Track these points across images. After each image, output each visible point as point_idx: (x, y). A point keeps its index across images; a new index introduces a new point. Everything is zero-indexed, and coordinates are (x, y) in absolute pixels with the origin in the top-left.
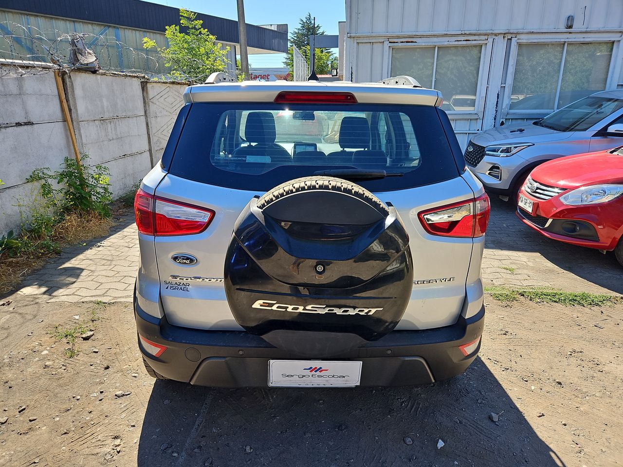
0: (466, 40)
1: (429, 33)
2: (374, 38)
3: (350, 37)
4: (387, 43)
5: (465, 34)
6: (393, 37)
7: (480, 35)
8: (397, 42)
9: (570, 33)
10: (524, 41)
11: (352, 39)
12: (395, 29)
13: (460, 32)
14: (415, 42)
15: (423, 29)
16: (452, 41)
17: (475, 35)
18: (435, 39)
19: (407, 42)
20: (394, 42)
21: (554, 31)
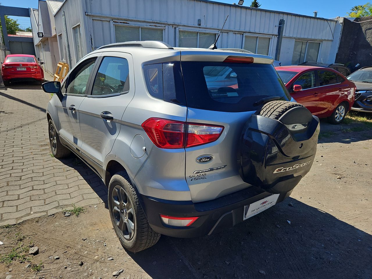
0: (155, 26)
1: (136, 19)
2: (104, 18)
3: (88, 15)
4: (111, 22)
5: (154, 22)
6: (115, 19)
7: (161, 24)
8: (118, 22)
9: (200, 28)
10: (182, 30)
11: (89, 17)
12: (115, 14)
13: (151, 21)
14: (128, 23)
15: (132, 16)
16: (148, 26)
17: (159, 23)
18: (139, 23)
19: (124, 23)
20: (116, 22)
21: (194, 26)
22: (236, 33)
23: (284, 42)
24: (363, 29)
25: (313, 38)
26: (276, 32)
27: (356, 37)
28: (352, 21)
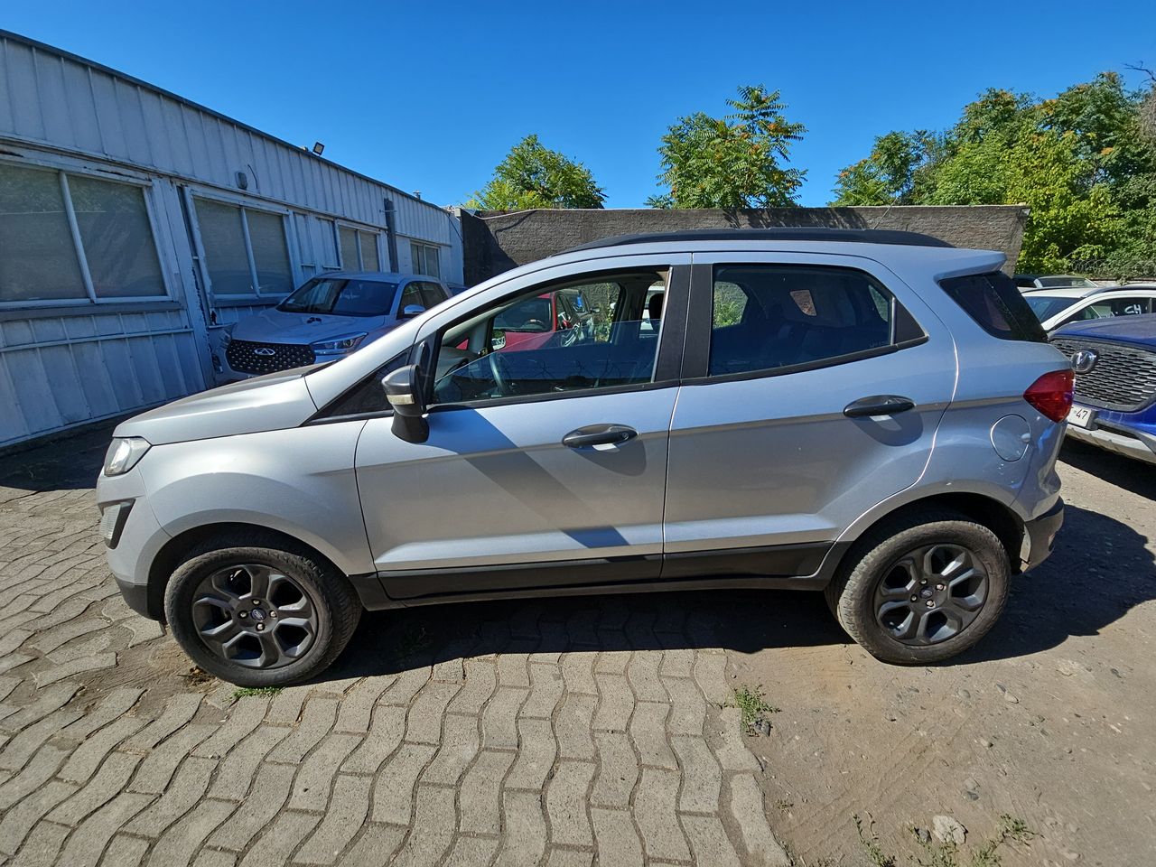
0: (118, 174)
1: (44, 142)
5: (113, 162)
7: (136, 169)
9: (245, 195)
10: (200, 194)
13: (102, 156)
14: (19, 156)
16: (91, 169)
17: (128, 167)
18: (58, 159)
21: (228, 188)
22: (322, 217)
23: (399, 241)
24: (492, 228)
25: (430, 240)
26: (383, 224)
27: (484, 242)
28: (472, 215)
